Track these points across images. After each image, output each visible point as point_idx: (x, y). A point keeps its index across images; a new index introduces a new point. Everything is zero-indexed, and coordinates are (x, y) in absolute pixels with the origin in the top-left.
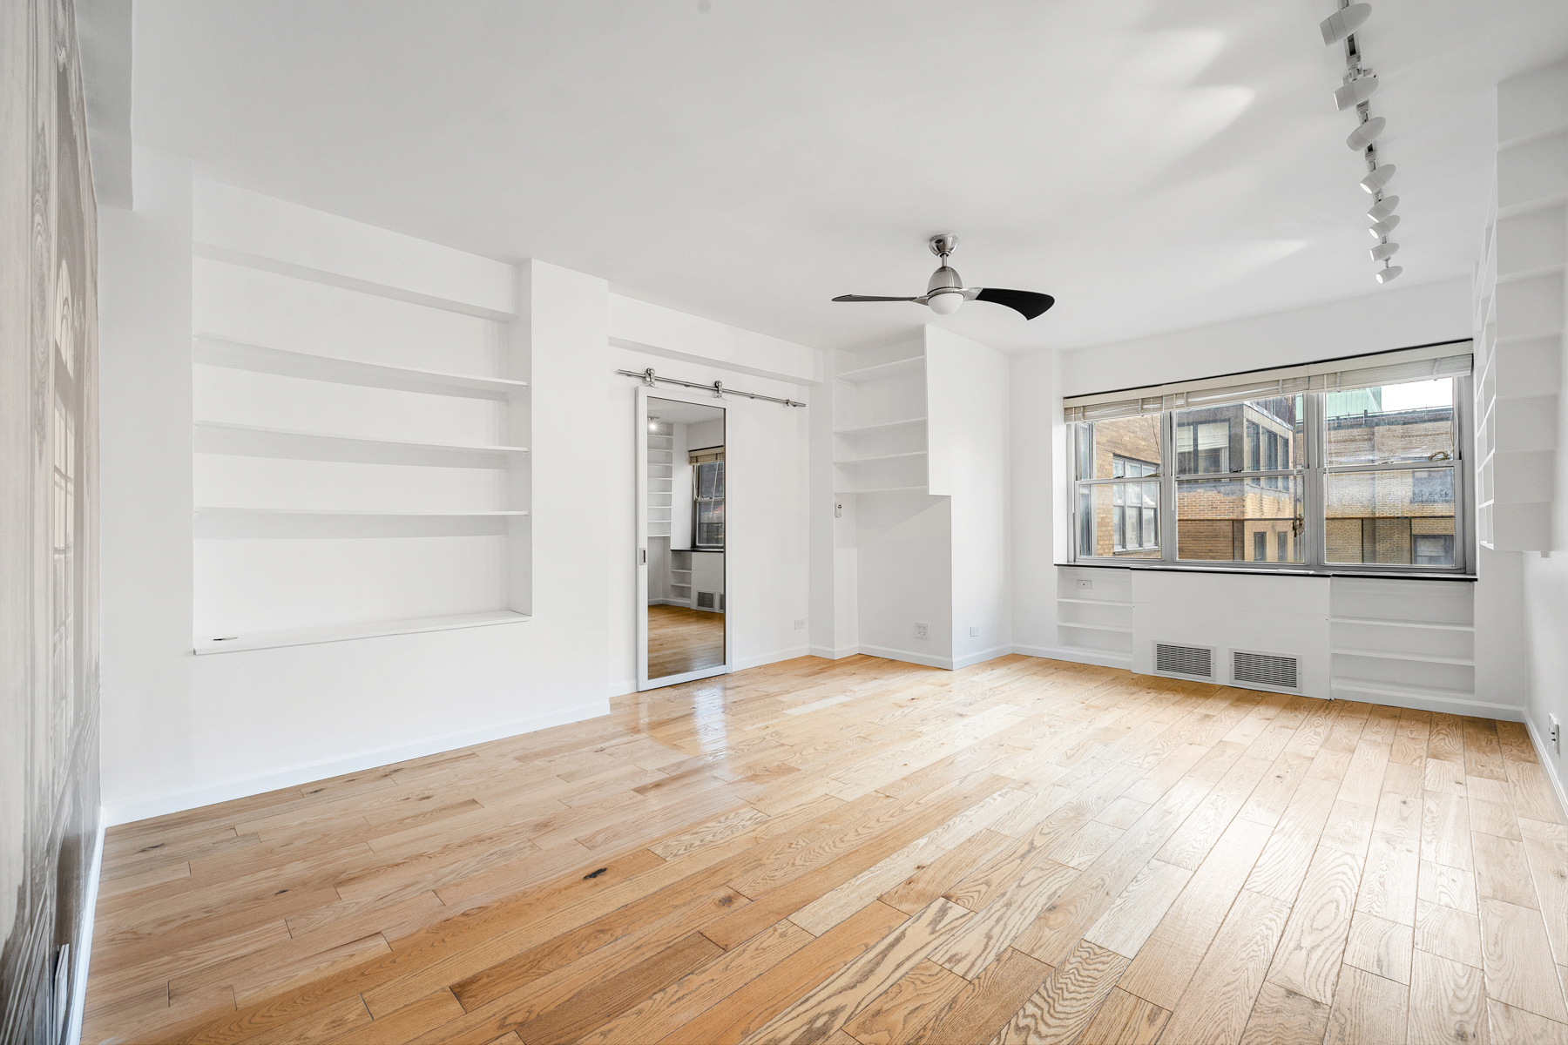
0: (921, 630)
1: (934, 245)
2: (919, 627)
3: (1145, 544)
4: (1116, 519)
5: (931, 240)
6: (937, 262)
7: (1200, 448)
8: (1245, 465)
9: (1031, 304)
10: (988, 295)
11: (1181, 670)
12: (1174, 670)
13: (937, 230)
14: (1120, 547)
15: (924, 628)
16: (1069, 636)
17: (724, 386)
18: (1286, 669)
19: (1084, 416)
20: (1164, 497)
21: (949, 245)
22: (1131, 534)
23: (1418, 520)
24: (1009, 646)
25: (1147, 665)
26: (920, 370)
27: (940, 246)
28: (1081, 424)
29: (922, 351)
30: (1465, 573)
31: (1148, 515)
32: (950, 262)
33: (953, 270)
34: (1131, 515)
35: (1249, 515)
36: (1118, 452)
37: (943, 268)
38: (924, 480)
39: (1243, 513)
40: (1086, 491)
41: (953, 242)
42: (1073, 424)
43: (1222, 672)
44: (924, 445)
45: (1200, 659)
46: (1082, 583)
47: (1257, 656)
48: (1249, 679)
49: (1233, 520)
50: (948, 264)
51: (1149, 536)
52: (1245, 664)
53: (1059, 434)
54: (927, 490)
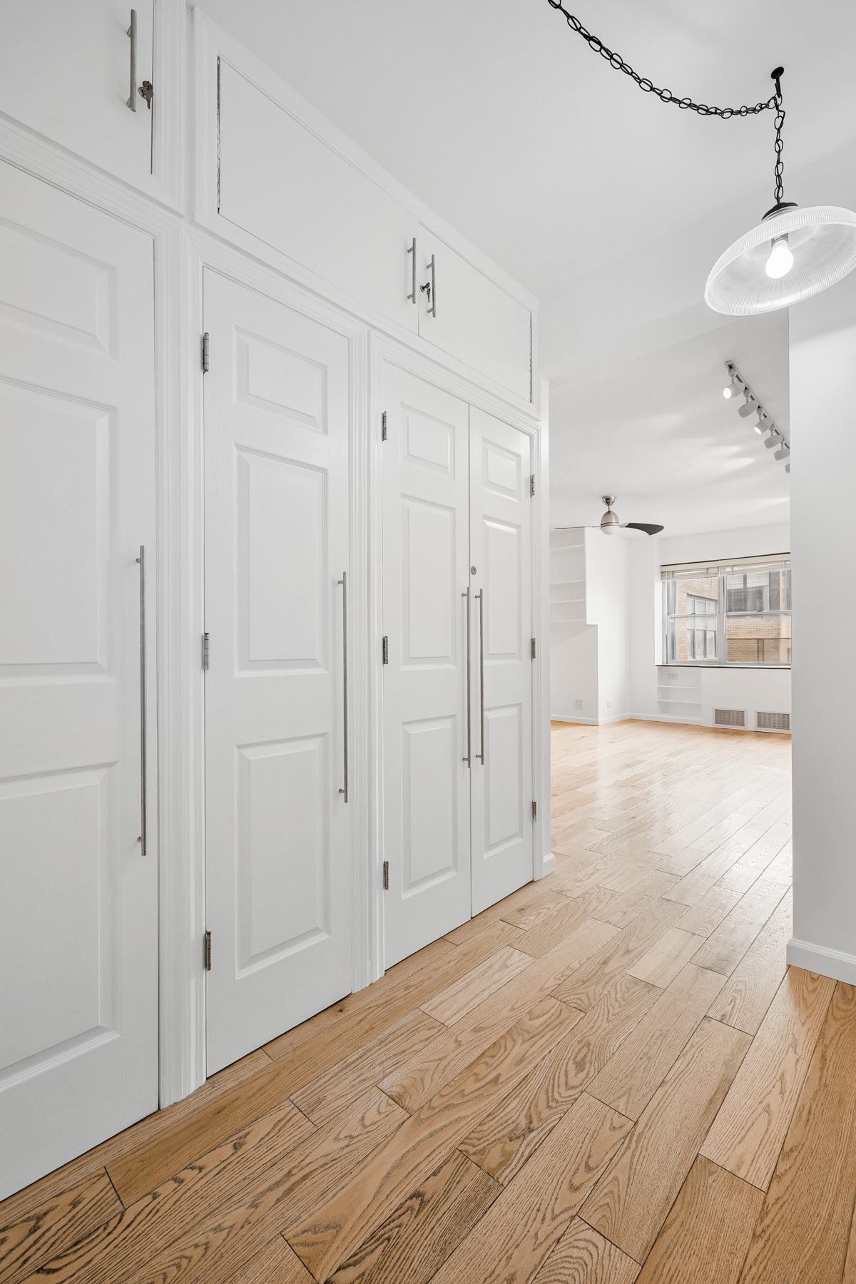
0: (579, 704)
1: (604, 500)
2: (578, 701)
3: (708, 656)
4: (689, 636)
6: (606, 509)
7: (749, 585)
8: (765, 607)
9: (651, 529)
10: (631, 525)
11: (728, 723)
12: (724, 723)
13: (606, 494)
14: (691, 657)
15: (581, 702)
16: (664, 707)
18: (784, 720)
19: (673, 577)
20: (720, 624)
21: (612, 500)
22: (699, 650)
24: (629, 714)
25: (709, 721)
26: (583, 551)
27: (608, 501)
28: (670, 581)
29: (583, 541)
31: (710, 635)
32: (613, 508)
33: (614, 514)
34: (699, 635)
35: (783, 635)
36: (690, 593)
37: (609, 512)
38: (584, 616)
39: (779, 634)
40: (672, 621)
41: (615, 499)
42: (666, 581)
43: (751, 723)
44: (584, 596)
45: (739, 717)
46: (673, 676)
47: (770, 714)
48: (765, 726)
49: (758, 639)
50: (612, 510)
51: (711, 648)
52: (763, 719)
53: (658, 587)
54: (586, 621)
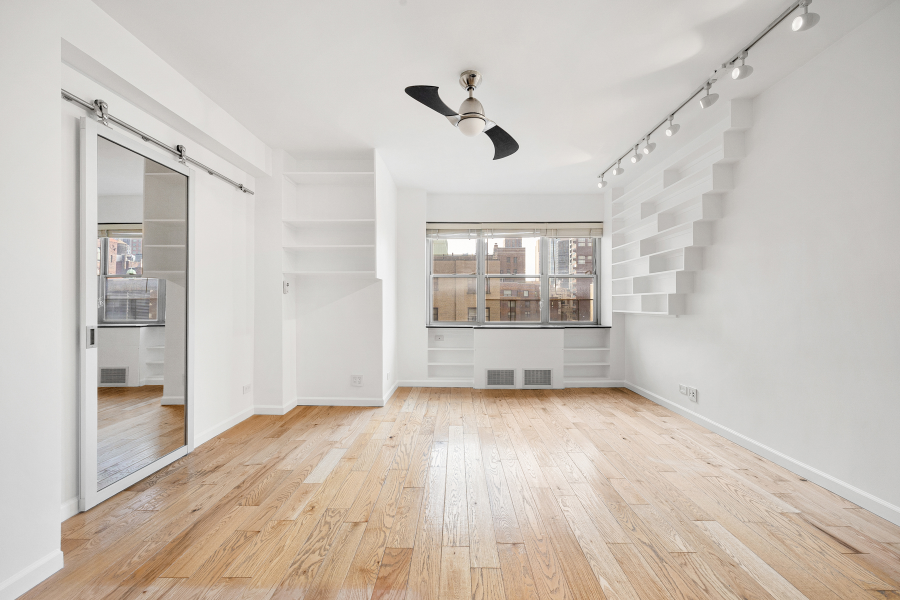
0: (357, 380)
2: (355, 378)
5: (463, 74)
11: (498, 384)
12: (495, 384)
15: (360, 378)
16: (434, 371)
17: (187, 153)
18: (546, 376)
19: (438, 235)
21: (476, 80)
23: (582, 302)
24: (399, 382)
25: (482, 383)
29: (372, 169)
30: (597, 324)
38: (372, 267)
42: (430, 240)
44: (372, 240)
45: (509, 376)
46: (439, 338)
48: (532, 383)
50: (473, 96)
52: (529, 376)
54: (375, 274)
